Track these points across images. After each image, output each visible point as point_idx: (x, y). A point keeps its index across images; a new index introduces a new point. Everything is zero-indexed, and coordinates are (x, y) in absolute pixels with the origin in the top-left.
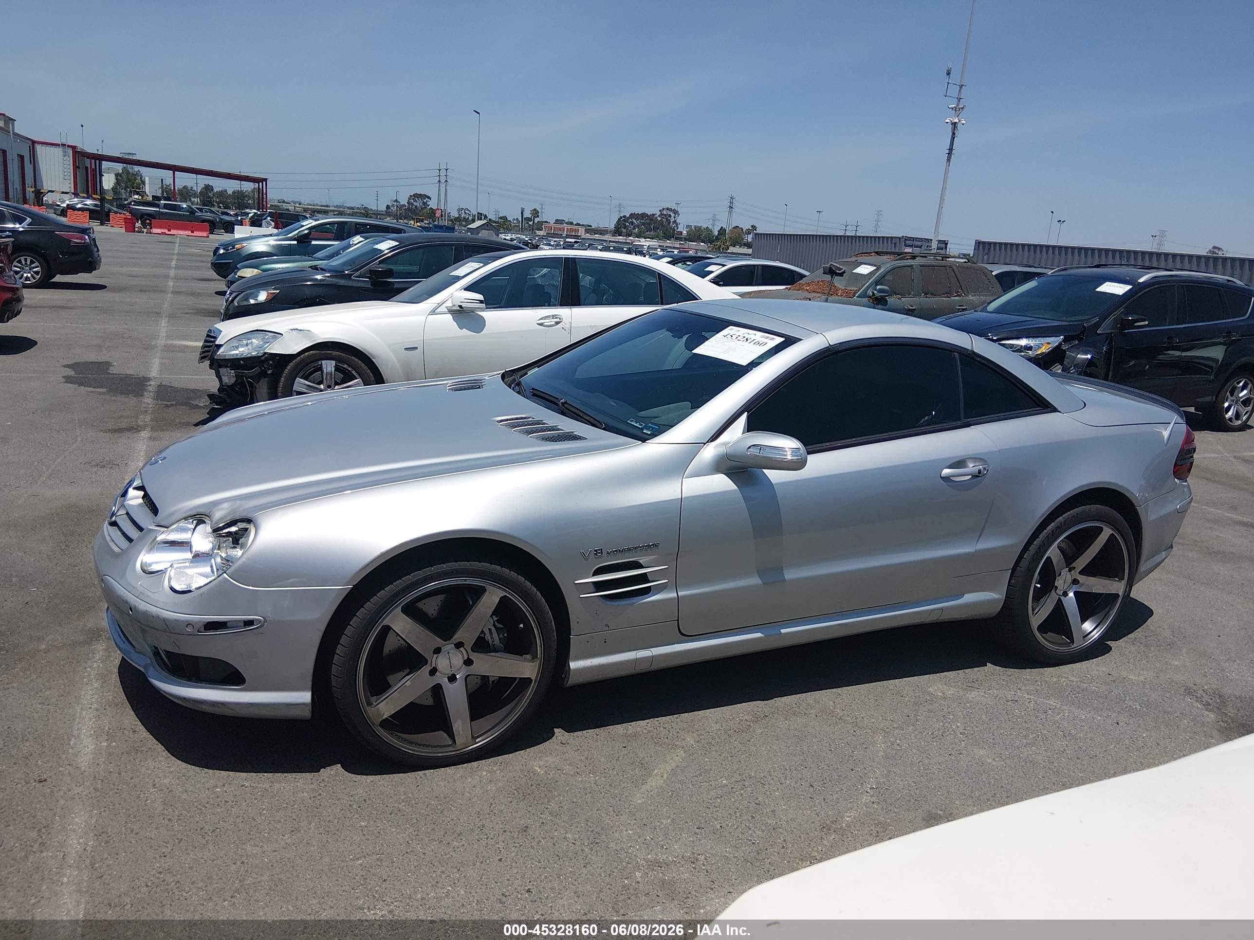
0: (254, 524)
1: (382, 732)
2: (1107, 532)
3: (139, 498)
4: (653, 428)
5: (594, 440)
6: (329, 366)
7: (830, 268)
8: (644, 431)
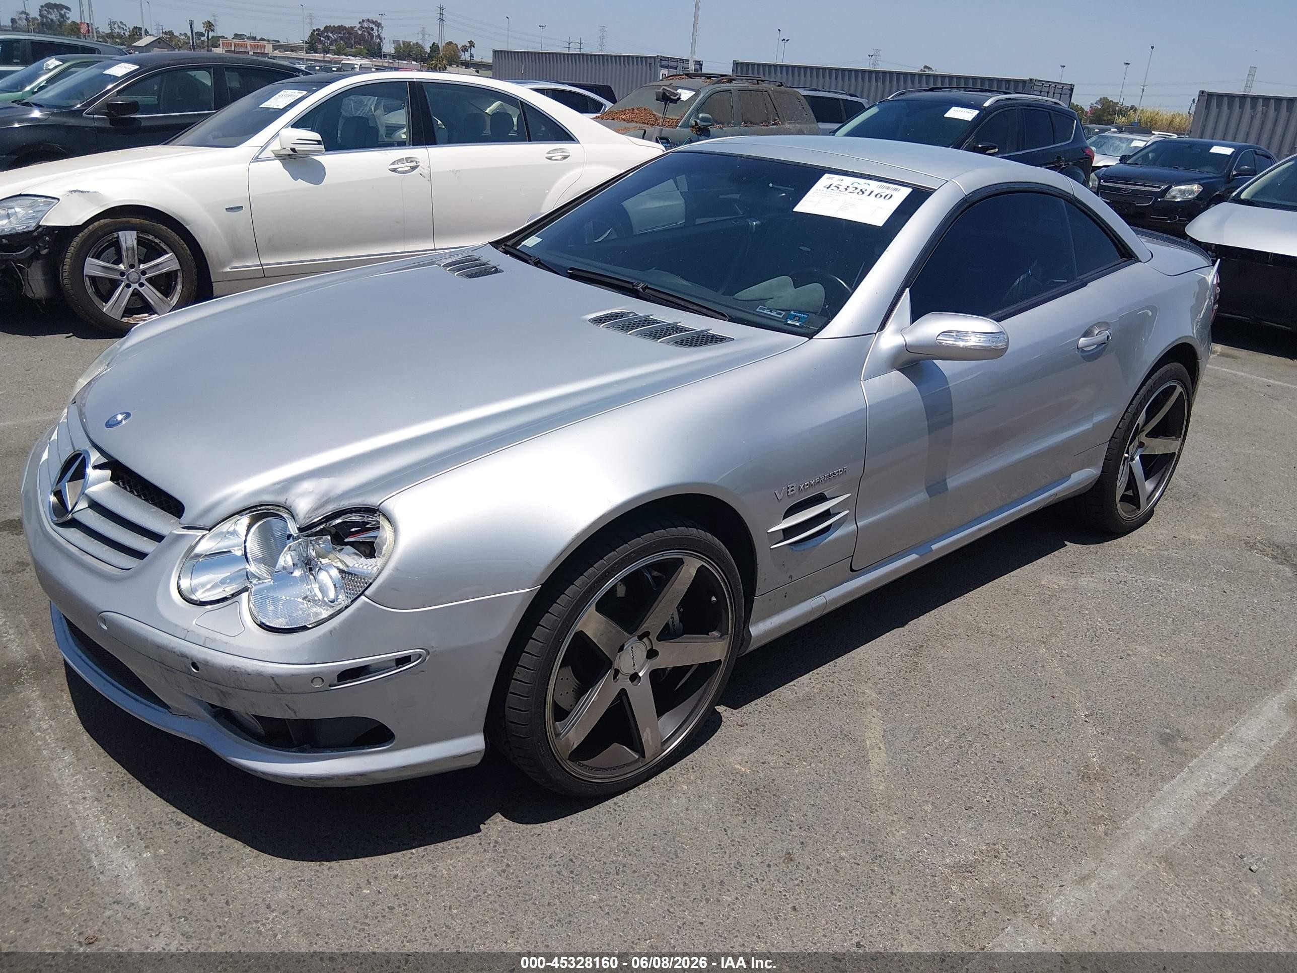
0: (384, 515)
1: (570, 766)
2: (1179, 389)
3: (106, 480)
4: (799, 318)
5: (741, 340)
6: (128, 239)
7: (664, 94)
8: (789, 322)
